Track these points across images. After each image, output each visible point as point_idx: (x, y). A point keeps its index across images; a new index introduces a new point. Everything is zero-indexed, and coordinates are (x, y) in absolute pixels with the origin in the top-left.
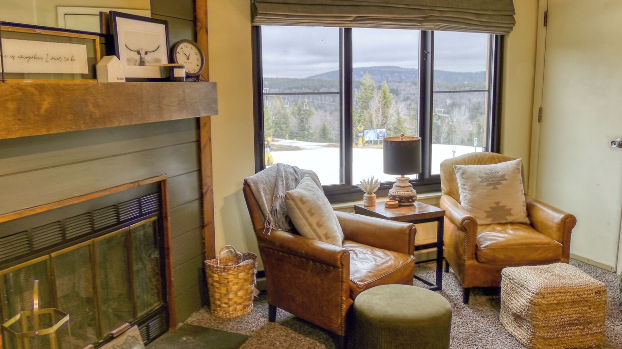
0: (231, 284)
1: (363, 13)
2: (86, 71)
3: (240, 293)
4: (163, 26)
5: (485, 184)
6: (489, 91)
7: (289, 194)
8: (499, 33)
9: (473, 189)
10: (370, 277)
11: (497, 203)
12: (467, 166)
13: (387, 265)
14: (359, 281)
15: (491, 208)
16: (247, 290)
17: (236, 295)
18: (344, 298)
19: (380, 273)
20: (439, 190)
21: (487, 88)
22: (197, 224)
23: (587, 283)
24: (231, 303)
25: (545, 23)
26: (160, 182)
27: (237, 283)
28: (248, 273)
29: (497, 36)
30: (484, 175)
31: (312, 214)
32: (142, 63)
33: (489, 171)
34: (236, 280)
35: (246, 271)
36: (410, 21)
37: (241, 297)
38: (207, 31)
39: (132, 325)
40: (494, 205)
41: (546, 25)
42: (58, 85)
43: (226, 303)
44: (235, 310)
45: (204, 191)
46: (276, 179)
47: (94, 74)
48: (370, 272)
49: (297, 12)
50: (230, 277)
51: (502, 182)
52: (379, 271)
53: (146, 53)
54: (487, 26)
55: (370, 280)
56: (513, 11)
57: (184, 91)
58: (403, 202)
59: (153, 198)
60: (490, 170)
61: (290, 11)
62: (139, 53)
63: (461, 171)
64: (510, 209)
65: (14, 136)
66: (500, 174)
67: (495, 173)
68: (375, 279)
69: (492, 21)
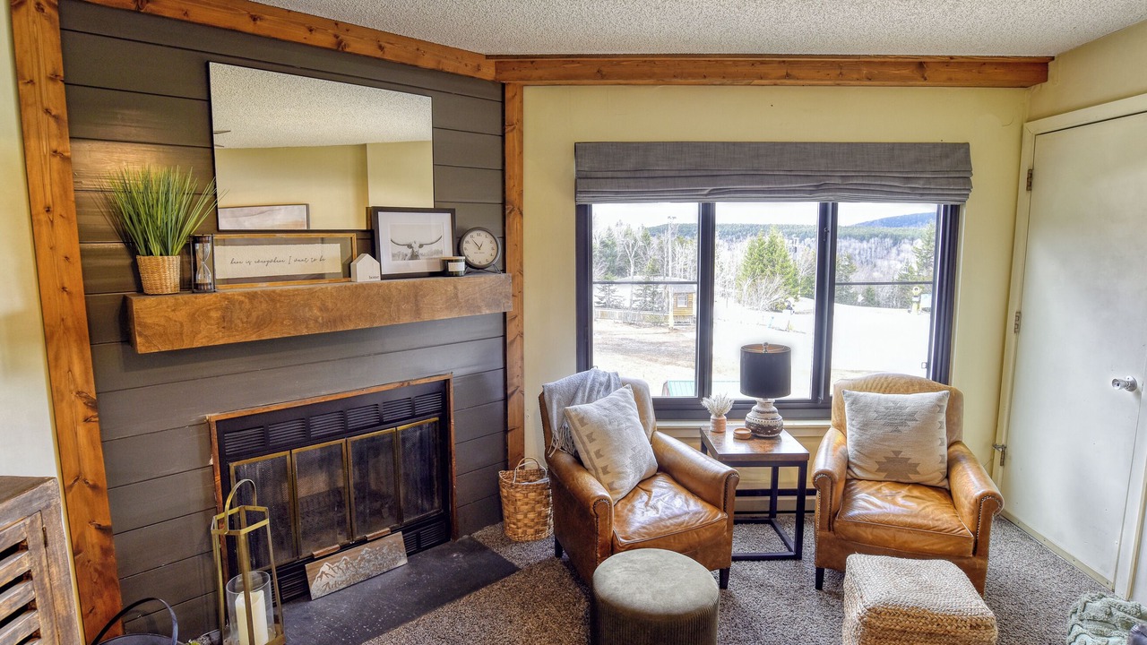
0: (519, 503)
1: (721, 185)
2: (338, 269)
3: (531, 515)
4: (448, 216)
5: (882, 422)
6: (934, 283)
7: (566, 411)
8: (950, 203)
9: (864, 426)
10: (640, 535)
11: (899, 452)
12: (862, 393)
13: (676, 520)
14: (623, 538)
15: (886, 458)
16: (540, 513)
17: (526, 516)
18: (599, 555)
19: (658, 531)
20: (829, 418)
21: (931, 280)
22: (500, 427)
23: (959, 608)
24: (519, 524)
25: (1030, 186)
26: (445, 380)
27: (527, 504)
28: (540, 494)
29: (946, 207)
30: (884, 410)
31: (591, 439)
32: (414, 256)
33: (892, 404)
34: (526, 500)
35: (539, 491)
36: (794, 191)
37: (533, 520)
38: (521, 214)
39: (393, 531)
40: (892, 455)
41: (1031, 190)
42: (274, 292)
43: (514, 524)
44: (525, 532)
45: (509, 392)
46: (577, 389)
47: (348, 271)
48: (644, 528)
49: (628, 187)
50: (518, 495)
51: (909, 423)
52: (658, 527)
53: (421, 246)
54: (922, 194)
55: (637, 539)
56: (970, 171)
57: (455, 288)
58: (759, 433)
59: (438, 398)
60: (893, 402)
61: (619, 187)
62: (410, 246)
63: (850, 400)
64: (917, 465)
65: (217, 343)
66: (907, 410)
67: (901, 408)
68: (647, 538)
69: (932, 187)
